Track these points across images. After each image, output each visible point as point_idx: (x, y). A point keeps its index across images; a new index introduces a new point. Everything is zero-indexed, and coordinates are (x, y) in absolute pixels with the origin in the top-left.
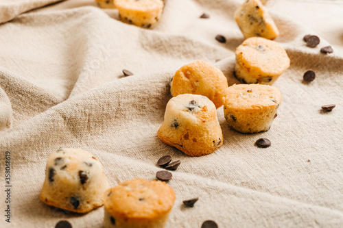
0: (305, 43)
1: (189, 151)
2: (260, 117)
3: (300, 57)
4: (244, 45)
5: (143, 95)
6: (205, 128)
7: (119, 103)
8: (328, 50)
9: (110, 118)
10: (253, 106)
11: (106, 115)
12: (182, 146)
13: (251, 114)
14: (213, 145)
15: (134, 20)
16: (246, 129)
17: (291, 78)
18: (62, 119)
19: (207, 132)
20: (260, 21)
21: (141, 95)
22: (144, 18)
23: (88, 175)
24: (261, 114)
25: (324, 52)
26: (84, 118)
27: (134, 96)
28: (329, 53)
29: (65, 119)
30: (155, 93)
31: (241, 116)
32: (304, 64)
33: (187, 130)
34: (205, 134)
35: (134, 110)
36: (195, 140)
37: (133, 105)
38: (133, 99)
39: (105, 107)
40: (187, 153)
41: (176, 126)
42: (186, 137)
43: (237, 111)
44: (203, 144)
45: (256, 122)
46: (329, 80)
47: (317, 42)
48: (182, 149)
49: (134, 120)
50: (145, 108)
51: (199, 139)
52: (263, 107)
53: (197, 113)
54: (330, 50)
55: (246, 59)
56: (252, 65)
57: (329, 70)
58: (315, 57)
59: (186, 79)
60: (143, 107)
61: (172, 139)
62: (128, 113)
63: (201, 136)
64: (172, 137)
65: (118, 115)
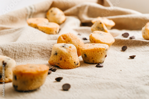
0: (123, 36)
1: (62, 66)
2: (98, 53)
3: (120, 41)
4: (94, 33)
5: (44, 48)
6: (70, 55)
7: (31, 49)
8: (133, 37)
9: (26, 56)
10: (94, 48)
11: (24, 53)
12: (59, 64)
13: (93, 52)
14: (74, 64)
15: (45, 32)
16: (91, 61)
17: (116, 50)
18: (1, 50)
19: (71, 57)
20: (102, 29)
21: (42, 48)
22: (50, 31)
23: (7, 63)
24: (98, 52)
25: (131, 38)
26: (12, 52)
27: (39, 48)
28: (134, 38)
29: (2, 51)
30: (49, 49)
31: (89, 54)
32: (122, 44)
33: (61, 55)
34: (70, 58)
35: (39, 55)
36: (65, 61)
37: (38, 52)
38: (38, 49)
39: (24, 50)
40: (61, 67)
41: (56, 54)
42: (61, 59)
43: (87, 51)
44: (69, 63)
45: (96, 56)
46: (133, 50)
47: (128, 35)
48: (59, 66)
49: (38, 59)
50: (44, 55)
51: (67, 60)
52: (99, 48)
53: (67, 48)
54: (134, 37)
55: (93, 36)
56: (96, 39)
57: (134, 46)
58: (127, 41)
59: (64, 40)
60: (43, 54)
61: (54, 61)
62: (35, 55)
63: (68, 58)
64: (54, 60)
65: (30, 55)
